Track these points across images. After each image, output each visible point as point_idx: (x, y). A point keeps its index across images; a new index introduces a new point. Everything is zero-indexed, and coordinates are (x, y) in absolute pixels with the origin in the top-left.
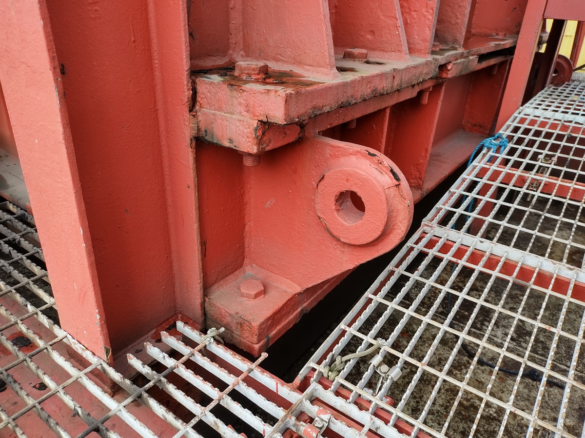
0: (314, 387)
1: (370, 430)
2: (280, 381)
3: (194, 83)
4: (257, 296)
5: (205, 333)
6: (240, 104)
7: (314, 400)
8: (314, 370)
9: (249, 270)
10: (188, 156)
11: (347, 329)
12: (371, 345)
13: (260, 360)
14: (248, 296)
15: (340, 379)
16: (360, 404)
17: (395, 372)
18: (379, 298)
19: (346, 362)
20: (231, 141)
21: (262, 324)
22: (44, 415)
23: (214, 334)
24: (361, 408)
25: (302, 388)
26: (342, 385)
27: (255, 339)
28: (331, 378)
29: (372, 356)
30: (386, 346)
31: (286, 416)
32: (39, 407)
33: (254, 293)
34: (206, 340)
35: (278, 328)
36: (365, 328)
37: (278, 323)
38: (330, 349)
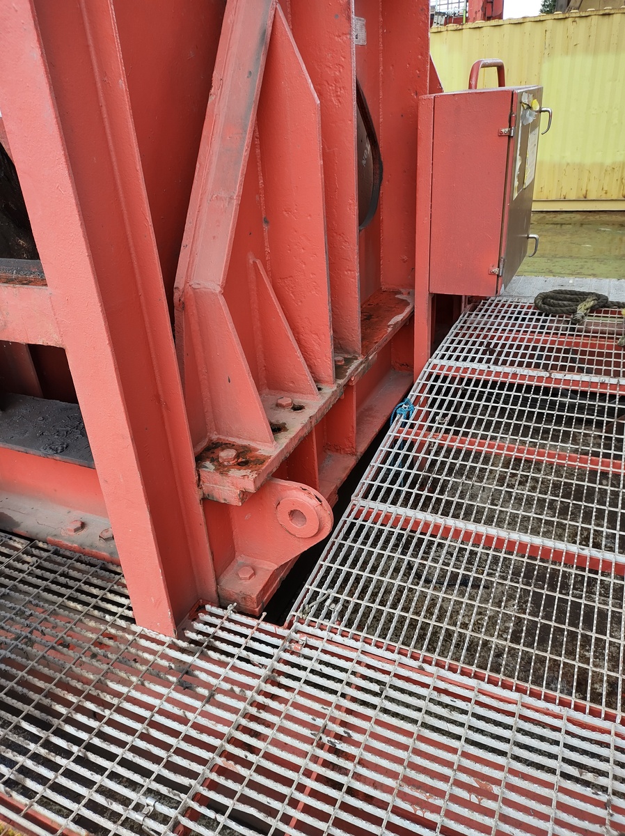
0: (296, 625)
1: (327, 640)
2: (277, 627)
3: (198, 471)
4: (250, 578)
5: (227, 609)
6: (228, 482)
7: (297, 632)
8: (294, 616)
9: (240, 559)
10: (199, 509)
11: (310, 587)
12: (325, 594)
13: (263, 617)
14: (245, 579)
15: (310, 618)
16: (322, 628)
17: (339, 607)
18: (327, 564)
19: (311, 607)
20: (225, 500)
21: (258, 595)
22: (154, 672)
23: (232, 608)
24: (322, 629)
25: (289, 627)
26: (312, 621)
27: (255, 606)
28: (304, 618)
29: (325, 600)
30: (333, 593)
31: (284, 643)
32: (151, 669)
33: (248, 576)
34: (229, 612)
35: (268, 594)
36: (320, 585)
37: (267, 592)
38: (302, 602)
